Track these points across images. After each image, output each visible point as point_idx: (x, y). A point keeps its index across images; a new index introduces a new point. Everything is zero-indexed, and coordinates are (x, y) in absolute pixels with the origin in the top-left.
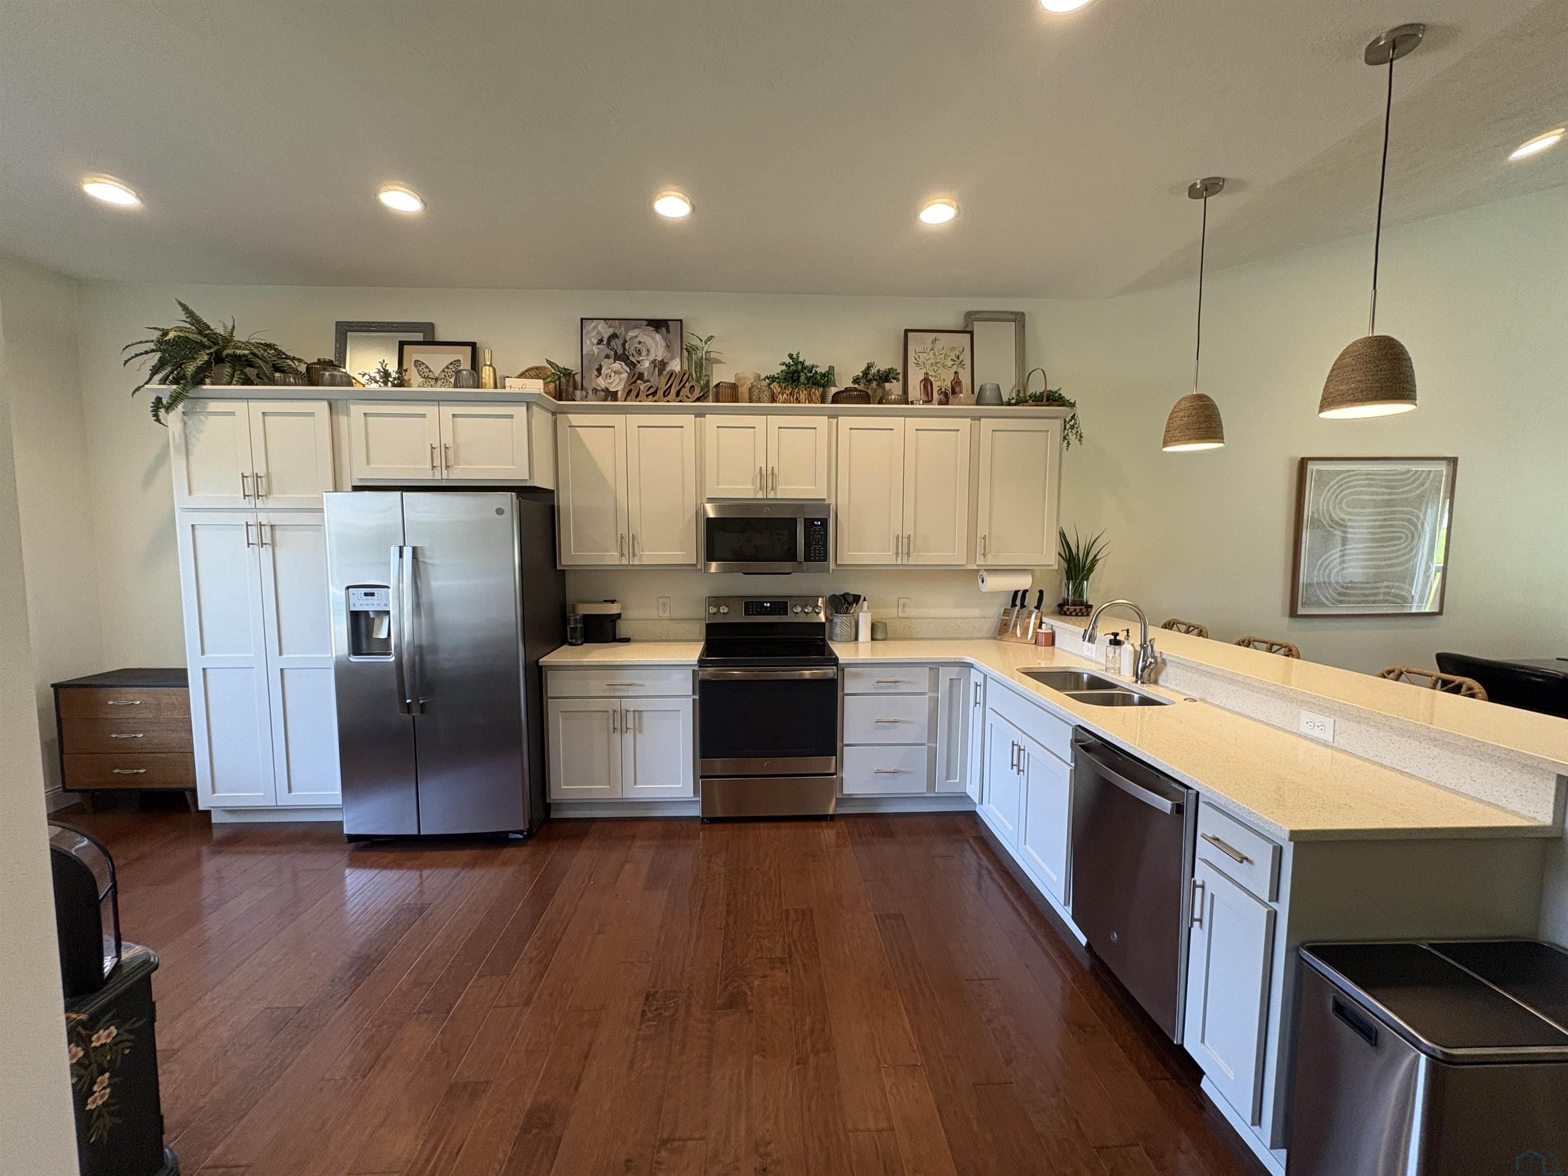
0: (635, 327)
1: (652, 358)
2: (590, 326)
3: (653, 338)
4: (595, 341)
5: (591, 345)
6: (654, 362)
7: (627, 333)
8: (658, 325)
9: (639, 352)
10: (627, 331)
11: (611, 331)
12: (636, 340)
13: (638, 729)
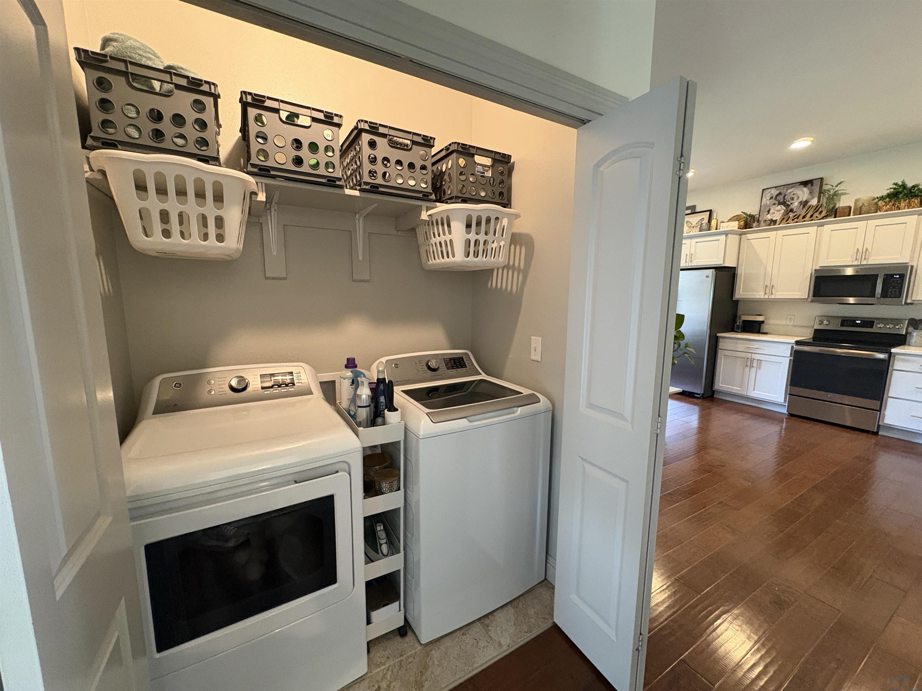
0: (792, 187)
1: (800, 200)
2: (766, 192)
3: (802, 190)
4: (768, 198)
5: (766, 200)
6: (801, 203)
7: (787, 191)
8: (805, 184)
9: (793, 199)
11: (778, 192)
12: (792, 193)
13: (759, 367)
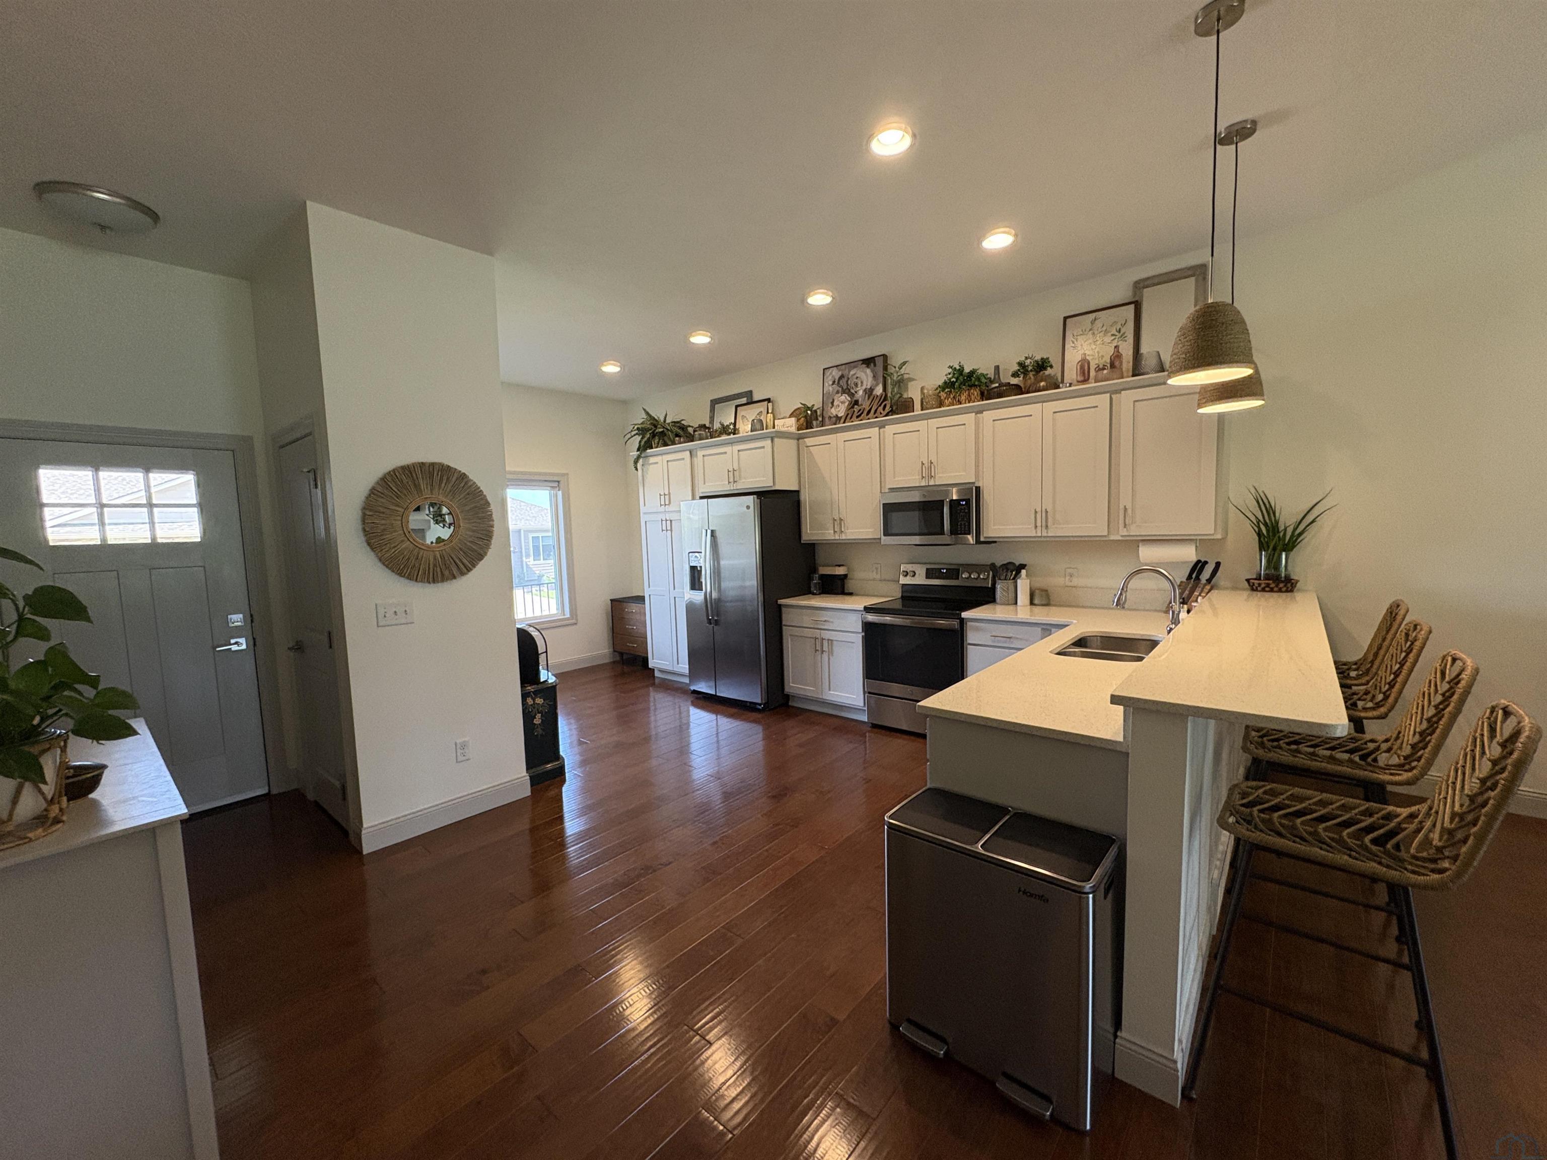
0: (855, 367)
1: (864, 387)
2: (828, 373)
3: (865, 373)
4: (831, 383)
5: (829, 388)
6: (865, 390)
7: (849, 373)
8: (868, 362)
9: (856, 385)
10: (849, 371)
11: (840, 373)
12: (855, 377)
13: (831, 652)
